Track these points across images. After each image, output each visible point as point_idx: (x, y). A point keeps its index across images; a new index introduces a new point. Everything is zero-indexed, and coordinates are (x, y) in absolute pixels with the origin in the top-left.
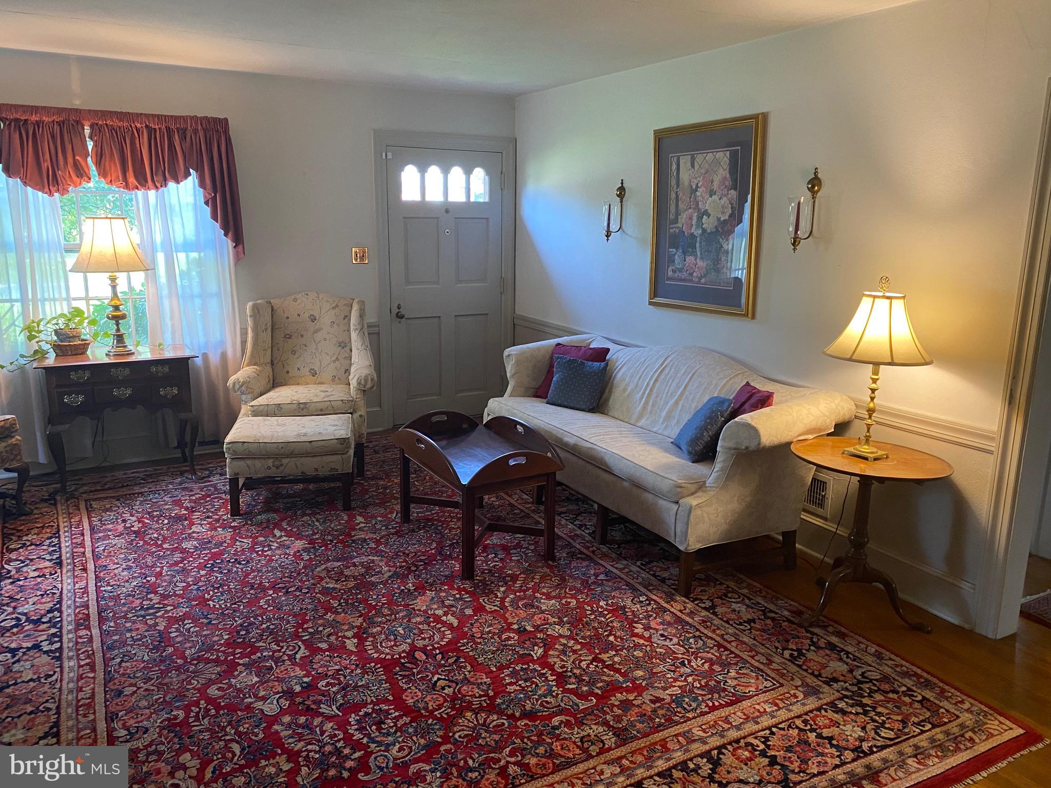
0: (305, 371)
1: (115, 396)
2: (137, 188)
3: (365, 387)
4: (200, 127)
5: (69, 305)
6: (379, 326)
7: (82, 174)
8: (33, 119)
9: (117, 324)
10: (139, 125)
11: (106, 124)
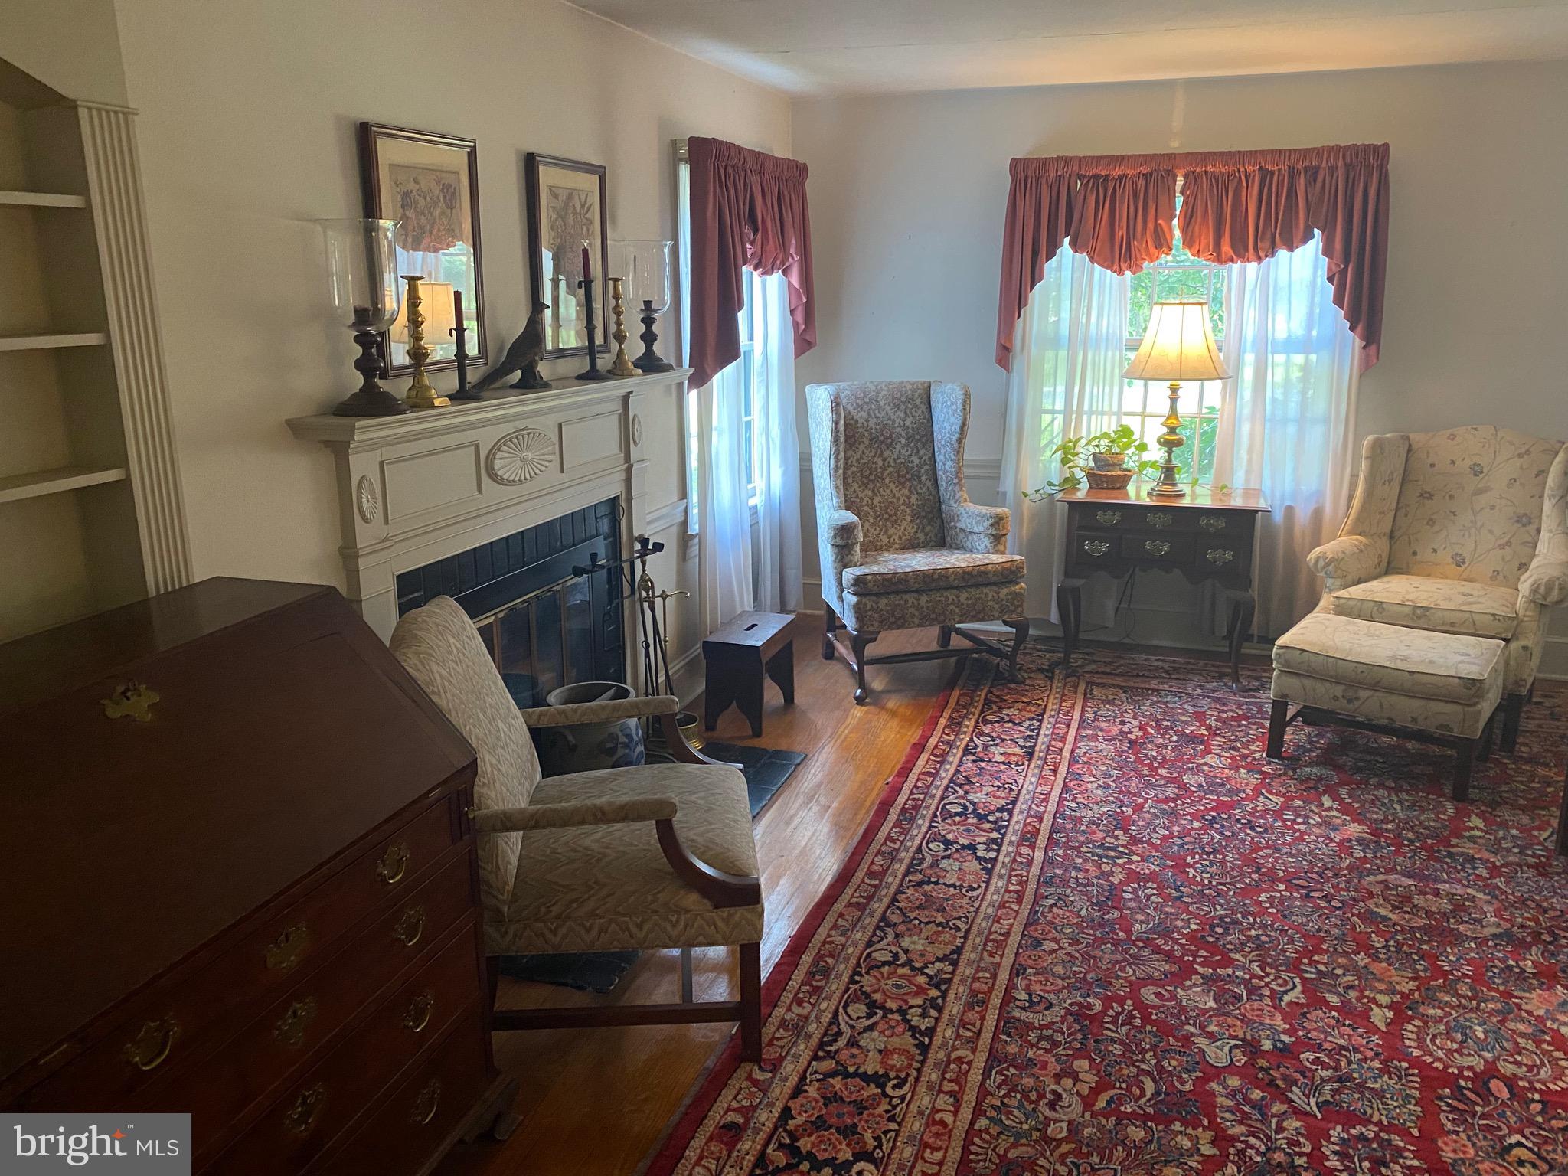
0: (1446, 556)
1: (1147, 551)
2: (1232, 260)
3: (1543, 598)
4: (1340, 163)
5: (1119, 419)
7: (1162, 243)
8: (1117, 172)
9: (1170, 453)
10: (1250, 169)
11: (1206, 172)
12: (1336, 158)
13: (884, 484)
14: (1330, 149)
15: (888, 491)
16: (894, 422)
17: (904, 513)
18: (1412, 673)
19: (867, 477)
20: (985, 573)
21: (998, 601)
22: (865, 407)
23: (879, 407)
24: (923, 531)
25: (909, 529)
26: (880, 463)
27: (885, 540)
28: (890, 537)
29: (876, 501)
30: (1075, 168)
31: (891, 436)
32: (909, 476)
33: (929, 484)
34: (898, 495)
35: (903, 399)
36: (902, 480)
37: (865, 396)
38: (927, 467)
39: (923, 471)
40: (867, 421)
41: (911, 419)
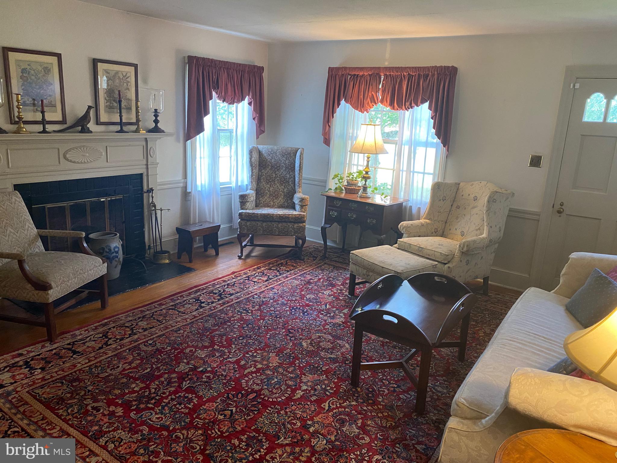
0: (459, 232)
1: (349, 217)
2: (398, 109)
3: (463, 250)
4: (436, 73)
5: (357, 168)
6: (539, 215)
7: (374, 101)
8: (361, 74)
9: (366, 181)
10: (405, 74)
11: (390, 75)
12: (434, 71)
13: (274, 183)
14: (433, 67)
15: (276, 186)
16: (281, 161)
17: (281, 195)
18: (383, 267)
19: (269, 180)
20: (288, 218)
21: (294, 229)
22: (271, 155)
23: (277, 155)
24: (287, 202)
25: (282, 201)
26: (274, 176)
27: (272, 203)
28: (274, 203)
29: (271, 189)
30: (348, 72)
31: (279, 166)
32: (285, 182)
33: (292, 185)
34: (280, 188)
35: (286, 153)
36: (268, 181)
37: (272, 151)
38: (292, 179)
39: (290, 180)
40: (271, 160)
41: (288, 161)
